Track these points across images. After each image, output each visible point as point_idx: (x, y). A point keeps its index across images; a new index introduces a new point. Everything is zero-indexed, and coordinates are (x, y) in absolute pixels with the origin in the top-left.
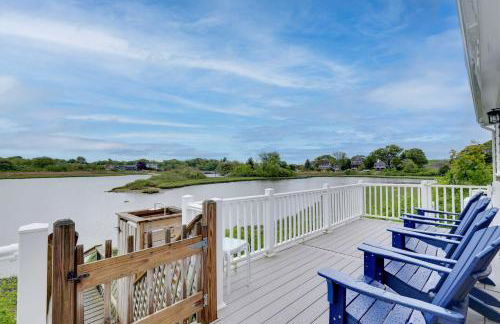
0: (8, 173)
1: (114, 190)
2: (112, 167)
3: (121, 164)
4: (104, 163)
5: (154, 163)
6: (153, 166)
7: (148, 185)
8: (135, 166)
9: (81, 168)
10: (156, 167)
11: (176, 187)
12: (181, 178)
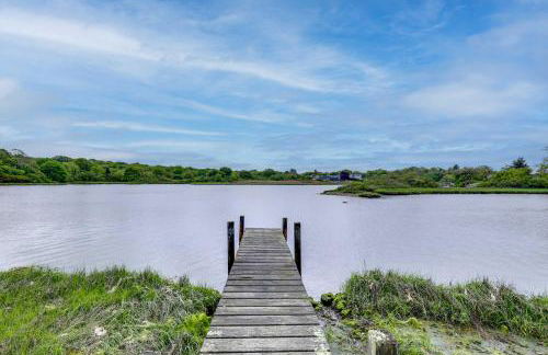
0: (250, 181)
1: (325, 193)
2: (318, 177)
3: (325, 175)
4: (311, 174)
5: (358, 173)
6: (356, 177)
7: (363, 189)
8: (339, 177)
9: (293, 178)
10: (359, 177)
11: (399, 194)
12: (401, 184)
